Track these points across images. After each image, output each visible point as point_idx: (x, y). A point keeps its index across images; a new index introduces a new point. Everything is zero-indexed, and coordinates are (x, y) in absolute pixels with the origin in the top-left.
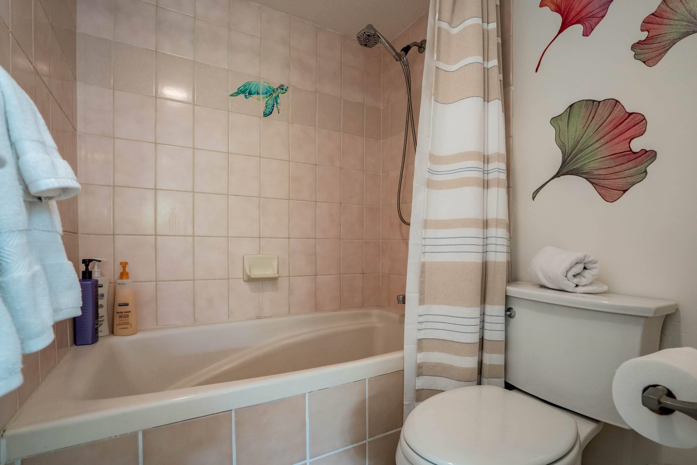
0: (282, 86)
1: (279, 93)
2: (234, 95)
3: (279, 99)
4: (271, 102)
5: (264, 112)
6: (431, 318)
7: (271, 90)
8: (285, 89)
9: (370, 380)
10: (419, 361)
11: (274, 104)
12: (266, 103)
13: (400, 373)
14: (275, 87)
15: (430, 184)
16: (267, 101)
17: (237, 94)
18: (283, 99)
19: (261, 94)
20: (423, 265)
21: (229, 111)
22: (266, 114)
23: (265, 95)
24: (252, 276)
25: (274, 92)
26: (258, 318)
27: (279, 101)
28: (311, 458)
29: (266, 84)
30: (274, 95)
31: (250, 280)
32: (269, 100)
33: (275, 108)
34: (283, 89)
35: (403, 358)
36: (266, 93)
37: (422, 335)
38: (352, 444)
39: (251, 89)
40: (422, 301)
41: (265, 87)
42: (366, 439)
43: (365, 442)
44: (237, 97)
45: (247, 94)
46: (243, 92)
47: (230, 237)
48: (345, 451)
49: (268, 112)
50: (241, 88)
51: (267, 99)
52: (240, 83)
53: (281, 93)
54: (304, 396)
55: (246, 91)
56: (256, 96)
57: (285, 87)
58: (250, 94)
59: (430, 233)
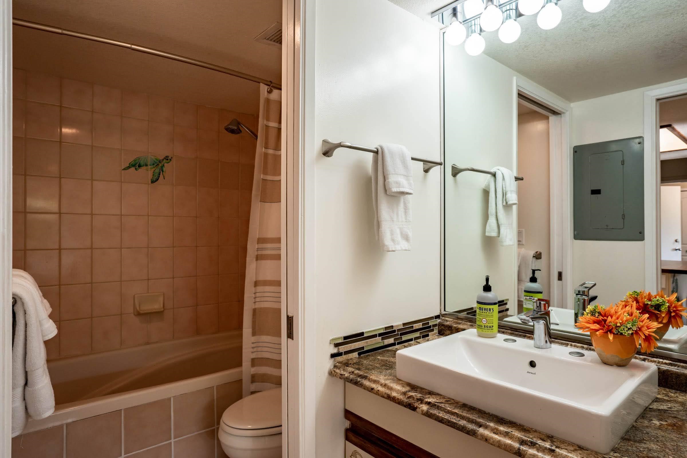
0: (167, 157)
1: (164, 163)
2: (126, 169)
3: (164, 168)
4: (157, 171)
5: (151, 180)
6: (260, 344)
7: (158, 162)
8: (170, 159)
9: (218, 387)
10: (252, 373)
11: (160, 173)
12: (153, 172)
13: (240, 382)
14: (161, 158)
15: (258, 258)
16: (154, 171)
17: (129, 167)
18: (167, 167)
19: (149, 165)
20: (254, 311)
21: (121, 182)
22: (153, 181)
23: (152, 166)
24: (142, 312)
25: (160, 162)
26: (148, 343)
27: (164, 169)
28: (174, 438)
29: (153, 157)
30: (160, 165)
31: (139, 314)
32: (156, 169)
33: (161, 175)
34: (167, 160)
35: (242, 371)
36: (154, 164)
37: (254, 356)
38: (205, 429)
39: (141, 163)
40: (254, 334)
41: (152, 159)
42: (214, 426)
43: (213, 428)
44: (128, 170)
45: (137, 167)
46: (134, 166)
47: (123, 281)
48: (199, 434)
49: (155, 179)
50: (132, 163)
51: (154, 169)
52: (131, 159)
53: (167, 163)
54: (169, 399)
55: (137, 164)
56: (145, 168)
57: (170, 158)
58: (140, 166)
59: (260, 289)
